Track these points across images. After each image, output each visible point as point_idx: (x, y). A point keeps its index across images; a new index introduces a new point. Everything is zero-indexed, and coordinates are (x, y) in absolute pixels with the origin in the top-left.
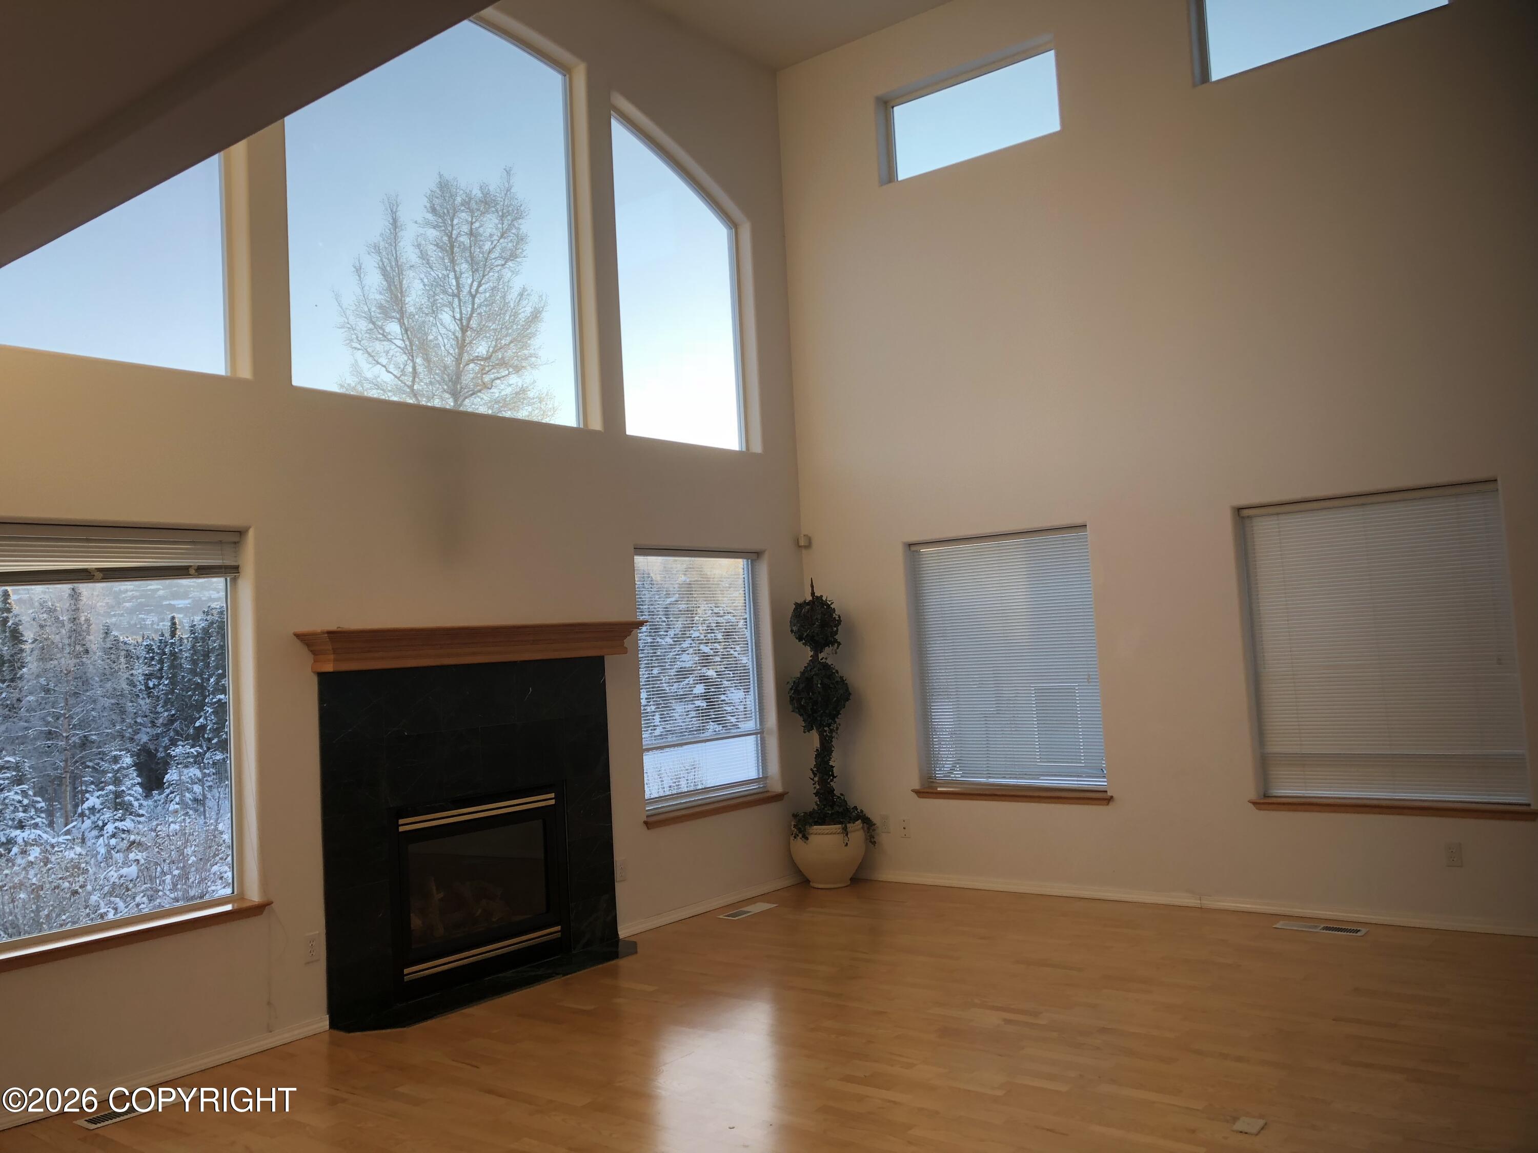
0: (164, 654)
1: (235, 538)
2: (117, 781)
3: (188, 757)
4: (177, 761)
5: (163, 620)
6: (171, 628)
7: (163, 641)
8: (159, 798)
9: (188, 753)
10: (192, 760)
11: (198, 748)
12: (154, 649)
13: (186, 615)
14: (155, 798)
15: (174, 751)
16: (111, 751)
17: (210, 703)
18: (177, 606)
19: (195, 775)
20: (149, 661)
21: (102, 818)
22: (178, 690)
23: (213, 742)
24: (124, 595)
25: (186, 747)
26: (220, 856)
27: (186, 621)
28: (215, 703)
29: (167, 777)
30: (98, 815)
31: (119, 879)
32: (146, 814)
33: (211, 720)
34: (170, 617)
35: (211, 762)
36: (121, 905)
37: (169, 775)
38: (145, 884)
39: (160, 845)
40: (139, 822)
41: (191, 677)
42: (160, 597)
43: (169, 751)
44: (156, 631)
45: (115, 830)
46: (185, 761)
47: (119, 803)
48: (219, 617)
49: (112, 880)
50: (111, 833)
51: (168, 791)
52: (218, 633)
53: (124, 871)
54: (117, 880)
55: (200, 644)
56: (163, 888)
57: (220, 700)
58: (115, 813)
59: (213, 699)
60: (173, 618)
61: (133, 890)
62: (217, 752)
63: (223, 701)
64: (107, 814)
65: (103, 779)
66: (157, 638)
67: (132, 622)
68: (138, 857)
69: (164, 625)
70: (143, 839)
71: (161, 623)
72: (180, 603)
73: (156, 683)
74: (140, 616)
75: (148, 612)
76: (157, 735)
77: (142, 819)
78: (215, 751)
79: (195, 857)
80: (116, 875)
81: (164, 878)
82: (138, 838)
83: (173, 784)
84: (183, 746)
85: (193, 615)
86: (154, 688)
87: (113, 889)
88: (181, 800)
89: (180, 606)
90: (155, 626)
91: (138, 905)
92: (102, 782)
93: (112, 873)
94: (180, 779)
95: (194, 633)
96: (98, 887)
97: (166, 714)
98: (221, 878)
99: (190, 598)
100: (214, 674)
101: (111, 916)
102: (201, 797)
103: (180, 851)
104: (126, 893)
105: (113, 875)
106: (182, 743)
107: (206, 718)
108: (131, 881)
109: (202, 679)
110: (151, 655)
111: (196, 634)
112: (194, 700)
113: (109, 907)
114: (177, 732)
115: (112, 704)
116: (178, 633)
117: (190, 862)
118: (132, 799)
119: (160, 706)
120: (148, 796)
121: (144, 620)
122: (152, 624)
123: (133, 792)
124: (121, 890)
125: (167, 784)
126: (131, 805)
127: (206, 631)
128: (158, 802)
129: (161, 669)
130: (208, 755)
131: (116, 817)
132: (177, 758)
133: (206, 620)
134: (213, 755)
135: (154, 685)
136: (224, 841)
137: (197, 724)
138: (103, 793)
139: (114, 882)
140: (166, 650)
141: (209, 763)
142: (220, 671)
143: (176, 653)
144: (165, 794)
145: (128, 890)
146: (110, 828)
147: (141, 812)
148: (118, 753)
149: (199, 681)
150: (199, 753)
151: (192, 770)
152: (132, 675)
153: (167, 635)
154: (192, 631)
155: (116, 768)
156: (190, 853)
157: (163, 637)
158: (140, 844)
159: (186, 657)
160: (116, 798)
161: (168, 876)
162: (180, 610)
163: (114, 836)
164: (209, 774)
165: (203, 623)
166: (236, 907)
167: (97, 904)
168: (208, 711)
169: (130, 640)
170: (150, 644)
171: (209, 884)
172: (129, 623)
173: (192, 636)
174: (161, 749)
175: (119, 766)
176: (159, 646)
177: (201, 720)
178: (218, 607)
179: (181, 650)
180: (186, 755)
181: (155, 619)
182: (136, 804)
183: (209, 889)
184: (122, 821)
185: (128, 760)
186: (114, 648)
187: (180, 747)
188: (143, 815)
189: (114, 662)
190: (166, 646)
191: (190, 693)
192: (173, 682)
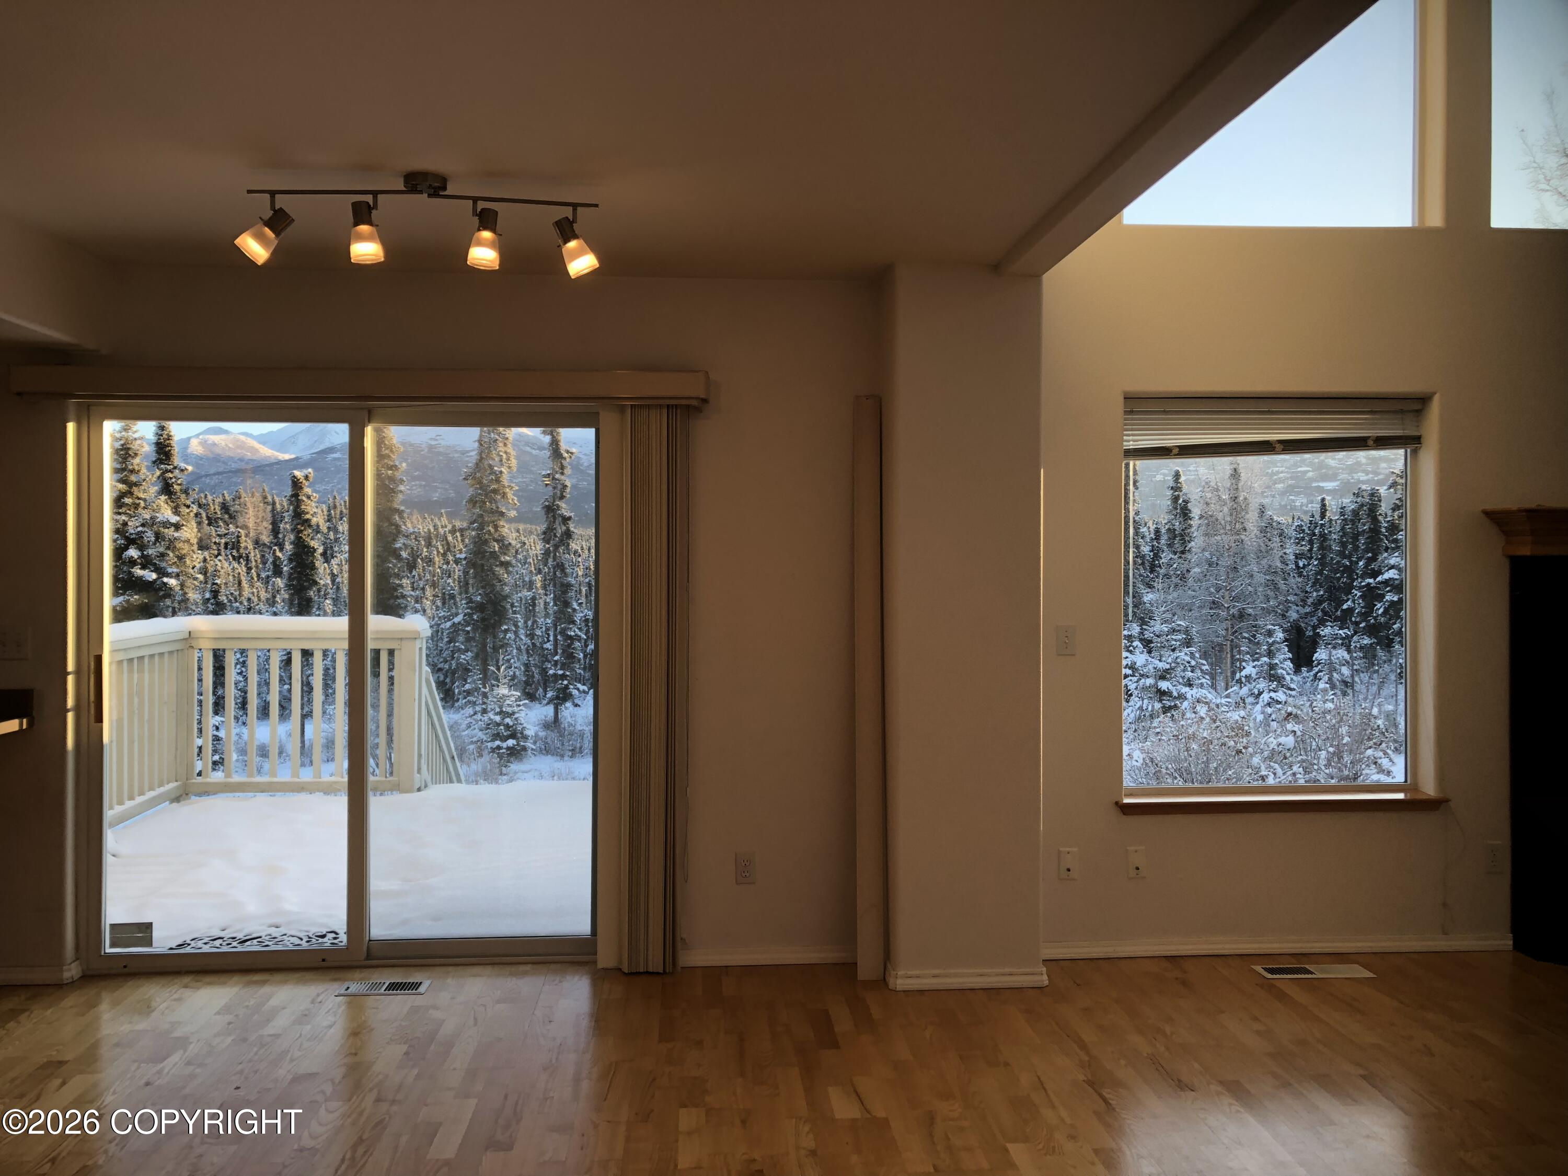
0: (1314, 534)
1: (1417, 406)
2: (1270, 654)
3: (1335, 639)
4: (1325, 641)
5: (1312, 502)
6: (1321, 509)
7: (1313, 522)
8: (1308, 675)
9: (1337, 634)
10: (1340, 642)
11: (1346, 631)
12: (1304, 530)
13: (1333, 498)
14: (1304, 675)
15: (1323, 630)
16: (1266, 625)
17: (1357, 587)
18: (1325, 488)
19: (1343, 657)
20: (1299, 541)
21: (1257, 686)
22: (1327, 571)
23: (1361, 626)
24: (1275, 477)
25: (1335, 628)
26: (1374, 741)
27: (1333, 503)
28: (1364, 586)
29: (1316, 655)
30: (1254, 684)
31: (1278, 746)
32: (1297, 689)
33: (1359, 604)
34: (1320, 498)
35: (1359, 646)
36: (1279, 771)
37: (1318, 653)
38: (1301, 755)
39: (1315, 720)
40: (1290, 696)
41: (1340, 559)
42: (1309, 479)
43: (1318, 631)
44: (1306, 512)
45: (1270, 700)
46: (1334, 642)
47: (1272, 675)
48: (1370, 499)
49: (1272, 746)
50: (1266, 702)
51: (1316, 669)
52: (1369, 515)
53: (1282, 740)
54: (1276, 747)
55: (1350, 526)
56: (1318, 763)
57: (1369, 584)
58: (1270, 683)
59: (1361, 582)
60: (1323, 500)
61: (1290, 759)
62: (1365, 636)
63: (1372, 585)
64: (1262, 684)
65: (1258, 651)
66: (1307, 519)
67: (1283, 503)
68: (1296, 729)
69: (1312, 507)
70: (1299, 712)
71: (1310, 505)
72: (1329, 485)
73: (1306, 563)
74: (1291, 497)
75: (1298, 494)
76: (1307, 614)
77: (1293, 693)
78: (1362, 635)
79: (1350, 737)
80: (1275, 742)
81: (1319, 753)
82: (1295, 711)
83: (1322, 663)
84: (1331, 627)
85: (1341, 497)
86: (1303, 568)
87: (1273, 755)
88: (1330, 679)
89: (1328, 488)
90: (1304, 508)
91: (1294, 774)
92: (1257, 653)
93: (1272, 739)
94: (1330, 659)
95: (1344, 515)
96: (1259, 751)
97: (1315, 594)
98: (1375, 763)
99: (1339, 480)
100: (1363, 557)
101: (1271, 781)
102: (1349, 680)
103: (1335, 729)
104: (1284, 761)
105: (1273, 742)
106: (1331, 624)
107: (1354, 601)
108: (1289, 750)
109: (1351, 562)
110: (1302, 535)
111: (1346, 516)
112: (1343, 583)
113: (1269, 771)
114: (1325, 613)
115: (1268, 580)
116: (1328, 514)
117: (1344, 742)
118: (1284, 672)
119: (1310, 585)
120: (1297, 670)
121: (1293, 501)
122: (1301, 506)
123: (1285, 666)
124: (1277, 756)
125: (1316, 662)
126: (1284, 678)
127: (1355, 513)
128: (1307, 679)
129: (1310, 550)
130: (1355, 638)
131: (1271, 688)
132: (1326, 638)
133: (1356, 502)
134: (1361, 639)
135: (1304, 565)
136: (1378, 726)
137: (1345, 607)
138: (1259, 663)
139: (1273, 749)
140: (1316, 531)
141: (1356, 646)
142: (1370, 555)
143: (1326, 534)
144: (1314, 672)
145: (1285, 758)
146: (1265, 697)
147: (1292, 686)
148: (1272, 627)
149: (1348, 563)
150: (1347, 636)
151: (1340, 651)
152: (1285, 553)
153: (1317, 517)
154: (1341, 512)
155: (1270, 641)
156: (1344, 732)
157: (1313, 517)
158: (1296, 716)
159: (1335, 539)
160: (1270, 670)
161: (1323, 752)
162: (1329, 492)
163: (1269, 704)
164: (1356, 657)
165: (1353, 505)
166: (1409, 797)
167: (1258, 766)
168: (1356, 595)
169: (1282, 519)
170: (1301, 524)
171: (1363, 766)
172: (1280, 504)
173: (1342, 517)
174: (1309, 628)
175: (1273, 639)
176: (1309, 527)
177: (1349, 603)
178: (1369, 488)
179: (1330, 532)
180: (1334, 636)
181: (1305, 501)
182: (1288, 678)
183: (1364, 772)
184: (1275, 692)
185: (1280, 635)
186: (1268, 528)
187: (1329, 628)
188: (1294, 689)
189: (1270, 540)
190: (1316, 527)
191: (1338, 575)
192: (1322, 562)
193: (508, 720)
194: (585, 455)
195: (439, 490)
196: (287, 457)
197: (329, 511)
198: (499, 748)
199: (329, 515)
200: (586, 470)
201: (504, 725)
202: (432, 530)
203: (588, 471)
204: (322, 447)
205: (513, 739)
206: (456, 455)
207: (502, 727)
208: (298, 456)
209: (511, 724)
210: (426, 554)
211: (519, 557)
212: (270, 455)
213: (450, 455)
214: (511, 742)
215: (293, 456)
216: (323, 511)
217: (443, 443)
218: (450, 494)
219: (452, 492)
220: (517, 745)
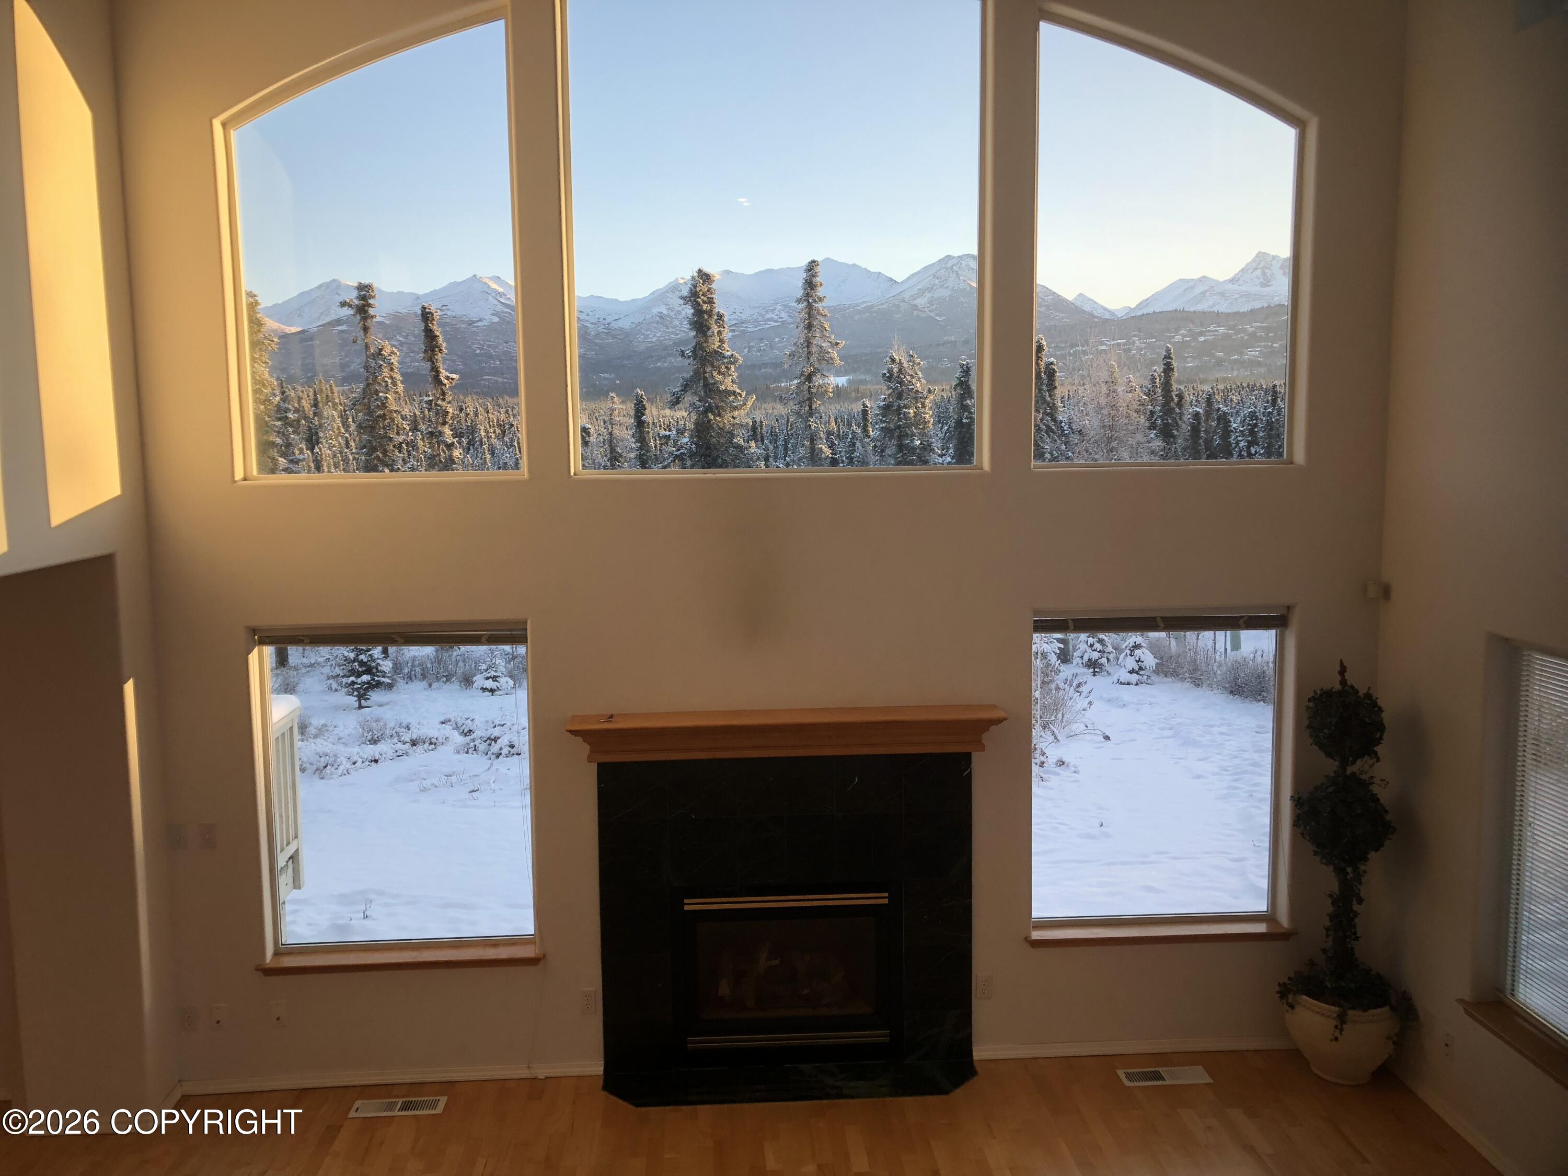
193: (362, 657)
194: (592, 323)
195: (447, 362)
196: (294, 330)
197: (315, 395)
198: (353, 683)
199: (316, 399)
200: (594, 339)
201: (358, 661)
202: (418, 413)
203: (595, 341)
204: (328, 319)
205: (367, 674)
206: (463, 326)
207: (356, 664)
208: (305, 328)
209: (365, 660)
210: (412, 438)
211: (506, 439)
212: (276, 328)
213: (457, 326)
214: (366, 678)
215: (299, 329)
216: (308, 396)
217: (449, 313)
218: (459, 365)
219: (460, 363)
220: (372, 680)
